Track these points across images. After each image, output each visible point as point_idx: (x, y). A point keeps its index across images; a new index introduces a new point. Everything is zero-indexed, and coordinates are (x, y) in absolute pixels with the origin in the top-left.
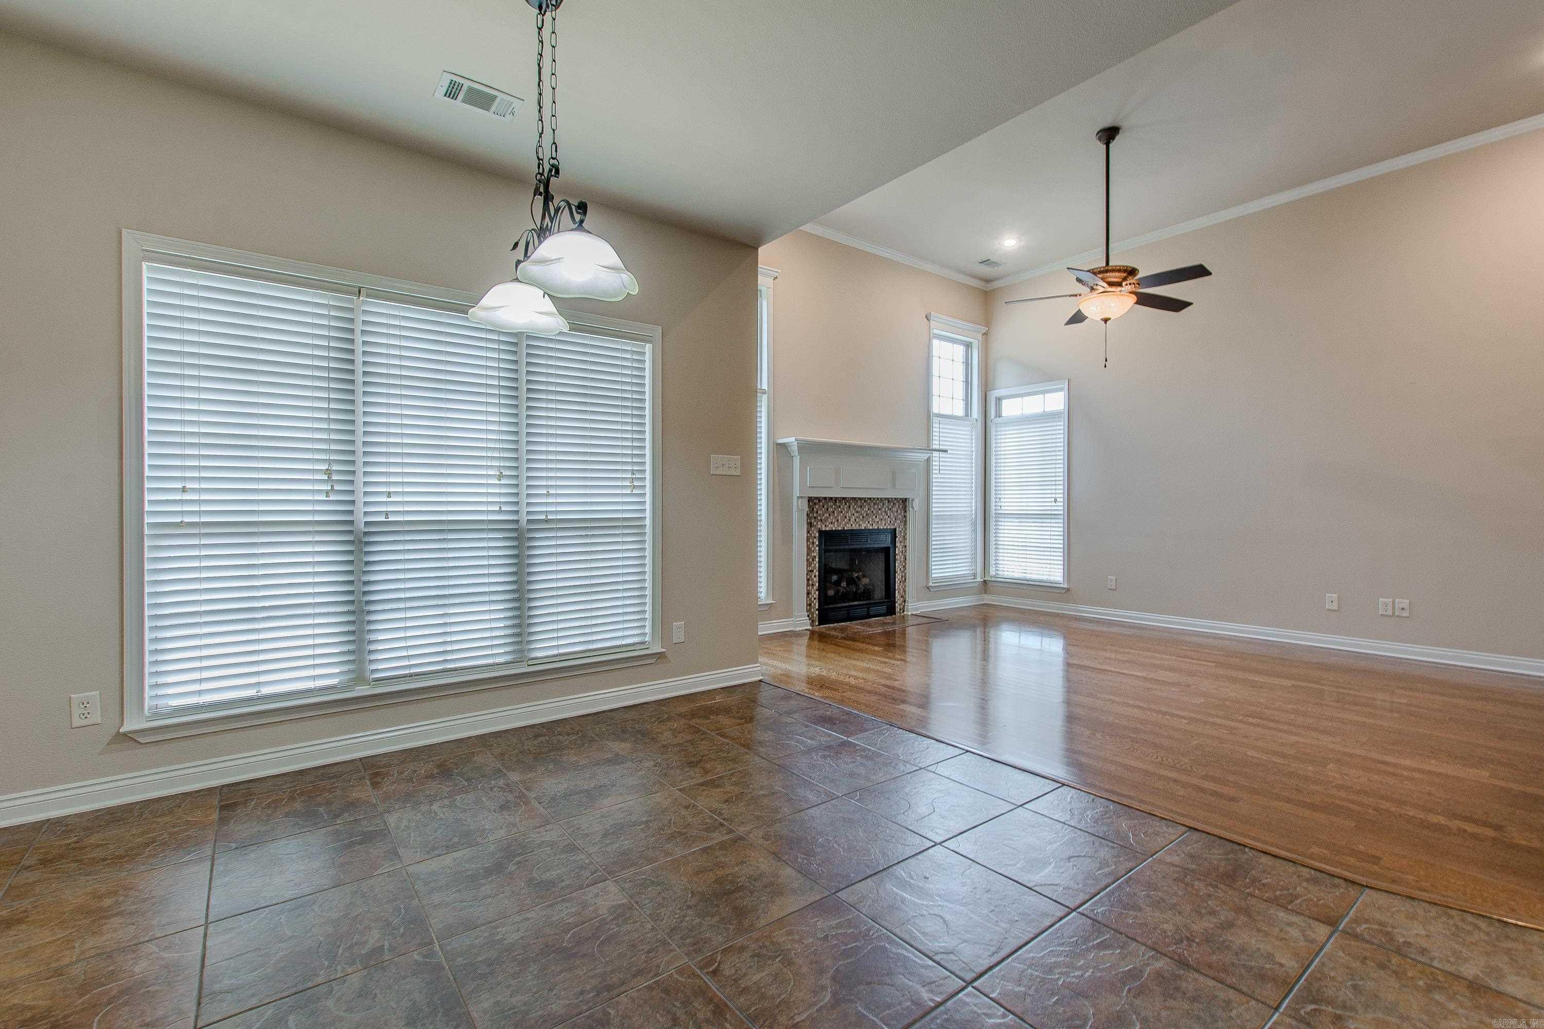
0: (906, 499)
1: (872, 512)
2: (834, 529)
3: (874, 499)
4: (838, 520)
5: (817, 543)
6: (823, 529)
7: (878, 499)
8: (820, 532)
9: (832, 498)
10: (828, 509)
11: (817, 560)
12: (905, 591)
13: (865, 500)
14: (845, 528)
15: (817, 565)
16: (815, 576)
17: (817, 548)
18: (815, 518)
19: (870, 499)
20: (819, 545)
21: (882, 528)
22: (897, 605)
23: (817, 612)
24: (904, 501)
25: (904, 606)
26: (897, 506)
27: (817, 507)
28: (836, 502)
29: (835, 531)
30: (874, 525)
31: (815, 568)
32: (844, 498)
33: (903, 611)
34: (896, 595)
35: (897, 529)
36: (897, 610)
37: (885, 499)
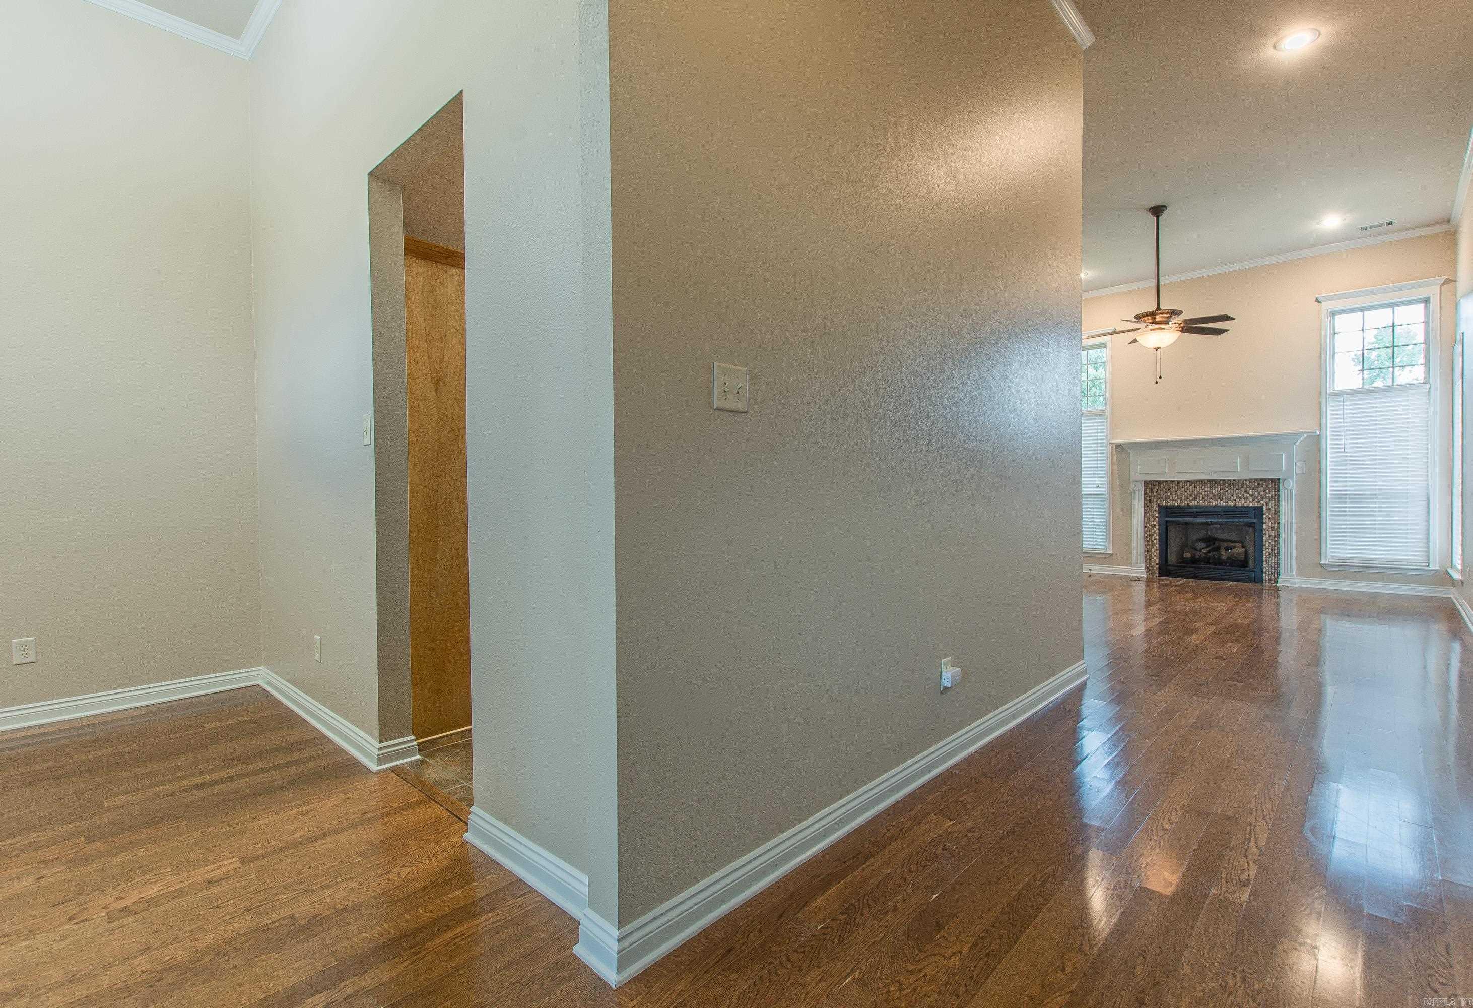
0: (1279, 480)
1: (1227, 491)
2: (1176, 504)
3: (1230, 480)
4: (1181, 498)
5: (1157, 515)
6: (1164, 504)
7: (1234, 480)
8: (1160, 507)
9: (1174, 481)
10: (1169, 490)
11: (1158, 527)
12: (1278, 565)
13: (1216, 482)
14: (1191, 504)
15: (1157, 531)
16: (1155, 539)
17: (1157, 519)
18: (1154, 496)
19: (1224, 481)
20: (1159, 517)
21: (1240, 505)
22: (1264, 575)
23: (1158, 566)
24: (1276, 483)
25: (1277, 579)
26: (1265, 486)
27: (1157, 488)
28: (1178, 483)
29: (1178, 506)
30: (1229, 502)
31: (1155, 532)
32: (1188, 481)
33: (1276, 582)
34: (1265, 566)
35: (1264, 507)
36: (1266, 577)
37: (1246, 480)
